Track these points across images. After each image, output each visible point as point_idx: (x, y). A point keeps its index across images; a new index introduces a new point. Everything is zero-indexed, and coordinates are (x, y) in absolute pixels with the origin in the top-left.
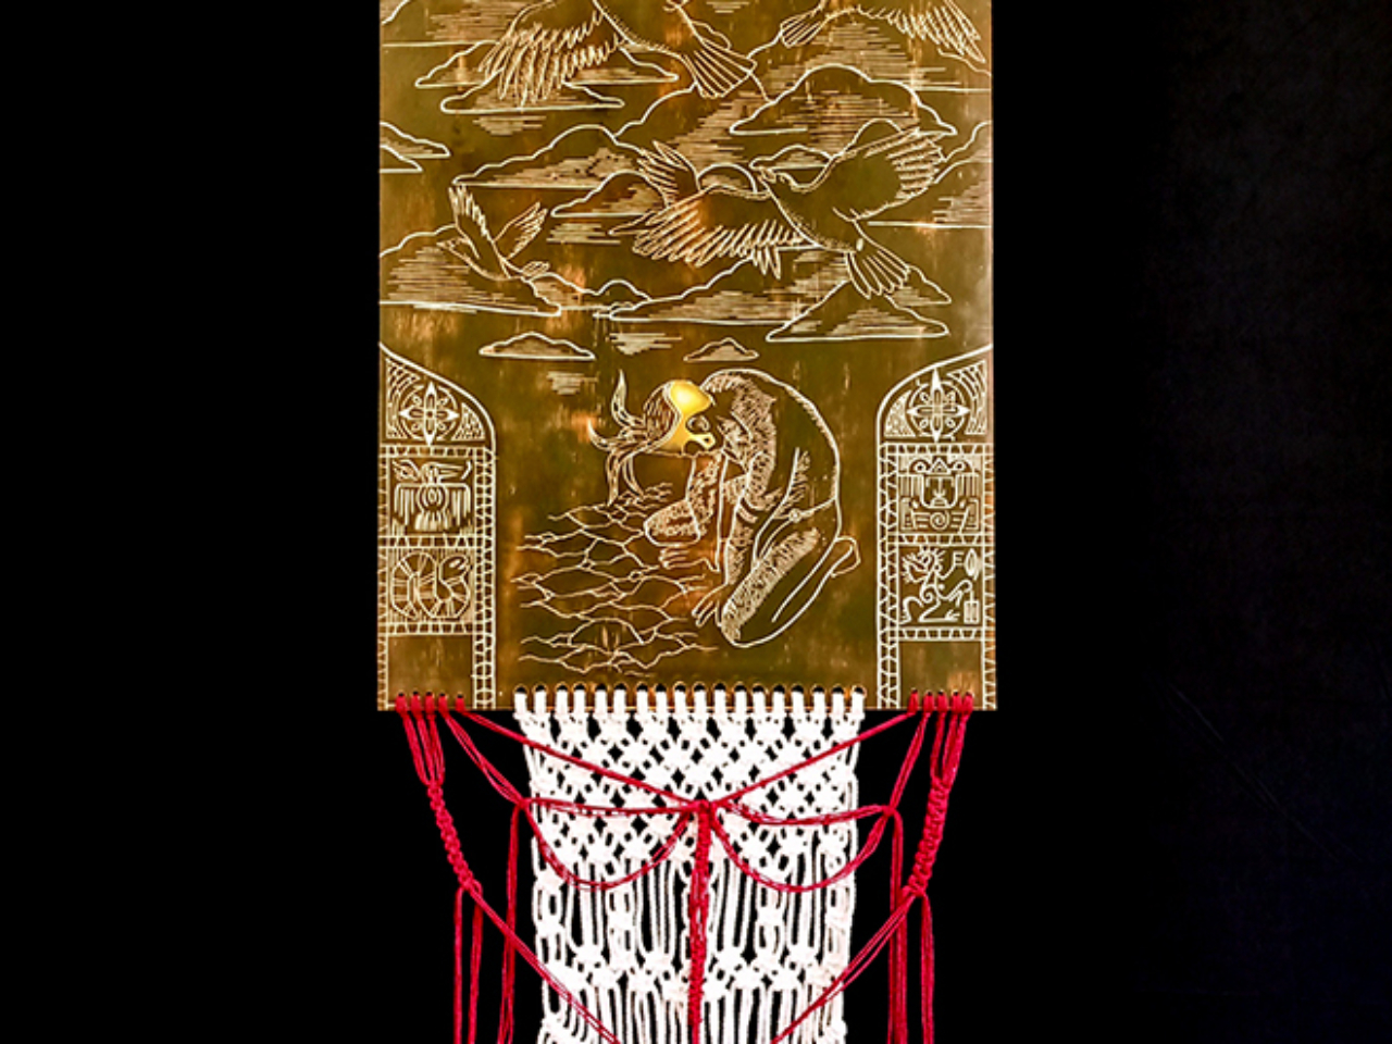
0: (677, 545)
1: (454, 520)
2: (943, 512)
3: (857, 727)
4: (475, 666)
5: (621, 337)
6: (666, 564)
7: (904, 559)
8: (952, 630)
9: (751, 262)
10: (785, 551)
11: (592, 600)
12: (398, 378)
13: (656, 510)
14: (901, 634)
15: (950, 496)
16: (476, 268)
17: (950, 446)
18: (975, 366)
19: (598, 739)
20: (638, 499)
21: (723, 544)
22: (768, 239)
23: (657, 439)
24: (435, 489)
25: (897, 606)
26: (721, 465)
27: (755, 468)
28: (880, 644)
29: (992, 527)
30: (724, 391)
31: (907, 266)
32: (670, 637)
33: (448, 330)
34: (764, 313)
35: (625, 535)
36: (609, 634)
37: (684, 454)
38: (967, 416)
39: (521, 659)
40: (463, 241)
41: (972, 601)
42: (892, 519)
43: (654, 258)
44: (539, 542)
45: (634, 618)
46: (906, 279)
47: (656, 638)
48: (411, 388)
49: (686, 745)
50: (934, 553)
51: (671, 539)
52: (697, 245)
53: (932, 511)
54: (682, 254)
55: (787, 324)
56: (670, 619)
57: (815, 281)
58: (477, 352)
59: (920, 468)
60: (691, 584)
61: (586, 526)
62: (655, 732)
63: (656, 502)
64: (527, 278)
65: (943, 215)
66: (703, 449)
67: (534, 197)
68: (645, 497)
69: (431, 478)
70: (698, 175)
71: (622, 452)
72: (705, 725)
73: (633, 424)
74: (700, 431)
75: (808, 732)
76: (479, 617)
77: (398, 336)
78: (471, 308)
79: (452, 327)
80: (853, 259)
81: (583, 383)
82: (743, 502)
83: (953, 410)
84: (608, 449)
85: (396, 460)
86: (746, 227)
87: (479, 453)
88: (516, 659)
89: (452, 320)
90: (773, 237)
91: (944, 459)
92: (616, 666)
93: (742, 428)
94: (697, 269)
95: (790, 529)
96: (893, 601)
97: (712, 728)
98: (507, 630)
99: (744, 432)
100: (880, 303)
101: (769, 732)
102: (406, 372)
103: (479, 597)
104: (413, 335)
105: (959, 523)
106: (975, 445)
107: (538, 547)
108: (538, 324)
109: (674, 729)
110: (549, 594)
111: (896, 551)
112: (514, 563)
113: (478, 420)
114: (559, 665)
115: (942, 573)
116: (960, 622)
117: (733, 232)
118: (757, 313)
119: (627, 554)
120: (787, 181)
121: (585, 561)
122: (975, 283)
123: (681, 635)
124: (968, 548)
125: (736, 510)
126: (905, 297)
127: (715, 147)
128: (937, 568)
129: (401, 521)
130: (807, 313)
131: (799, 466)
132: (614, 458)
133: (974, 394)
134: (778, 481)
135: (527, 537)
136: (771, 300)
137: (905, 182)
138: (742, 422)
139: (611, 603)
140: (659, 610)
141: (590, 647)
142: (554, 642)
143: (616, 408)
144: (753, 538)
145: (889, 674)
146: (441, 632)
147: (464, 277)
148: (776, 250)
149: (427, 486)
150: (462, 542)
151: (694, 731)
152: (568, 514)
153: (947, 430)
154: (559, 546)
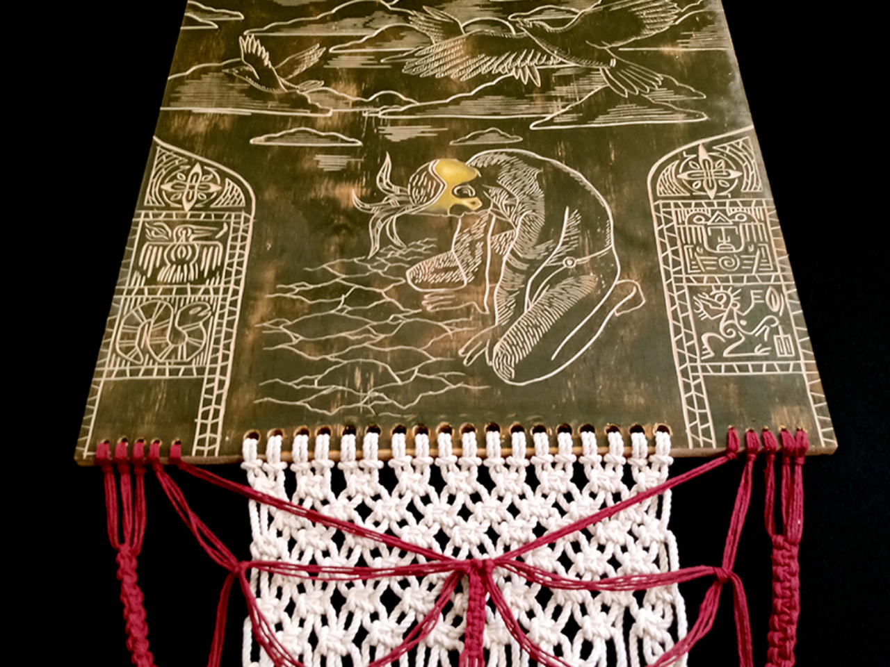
0: (442, 290)
1: (201, 273)
2: (731, 255)
4: (201, 410)
5: (388, 129)
6: (429, 308)
7: (695, 298)
8: (765, 363)
10: (561, 294)
11: (345, 342)
12: (165, 160)
13: (421, 260)
14: (704, 369)
15: (736, 241)
16: (256, 85)
17: (728, 201)
18: (740, 141)
19: (343, 495)
20: (401, 252)
21: (492, 289)
22: (528, 61)
23: (422, 203)
24: (186, 247)
25: (695, 341)
26: (489, 222)
27: (524, 224)
28: (680, 380)
29: (788, 267)
30: (489, 165)
31: (659, 75)
32: (432, 377)
33: (222, 127)
34: (526, 109)
35: (384, 282)
36: (363, 375)
37: (449, 215)
38: (741, 178)
39: (257, 402)
40: (247, 68)
41: (782, 335)
42: (676, 263)
43: (421, 76)
44: (291, 290)
45: (392, 358)
46: (660, 83)
47: (417, 377)
48: (177, 168)
49: (451, 499)
50: (729, 292)
51: (434, 286)
52: (461, 68)
53: (719, 256)
54: (449, 73)
55: (549, 117)
56: (434, 359)
57: (573, 87)
58: (249, 141)
59: (700, 220)
60: (457, 325)
61: (344, 276)
62: (413, 483)
63: (420, 254)
64: (302, 91)
65: (687, 43)
66: (469, 210)
67: (315, 41)
68: (409, 250)
69: (183, 237)
70: (461, 26)
71: (385, 215)
72: (475, 473)
73: (399, 193)
74: (466, 196)
75: (605, 480)
76: (214, 361)
77: (172, 131)
78: (246, 112)
79: (226, 126)
80: (607, 72)
81: (349, 163)
82: (513, 252)
83: (724, 174)
84: (371, 212)
85: (148, 223)
86: (507, 54)
87: (238, 217)
88: (251, 401)
89: (227, 119)
90: (531, 60)
91: (724, 212)
92: (369, 406)
93: (508, 193)
94: (461, 82)
95: (565, 274)
96: (689, 338)
97: (484, 477)
98: (245, 371)
99: (511, 196)
100: (640, 101)
101: (556, 480)
102: (175, 156)
103: (217, 341)
104: (187, 130)
105: (752, 265)
106: (754, 201)
107: (288, 295)
108: (309, 122)
109: (437, 480)
110: (296, 338)
111: (686, 290)
112: (262, 308)
113: (239, 190)
114: (302, 408)
115: (742, 310)
116: (772, 356)
117: (495, 58)
118: (521, 110)
119: (388, 299)
120: (541, 26)
121: (339, 307)
122: (726, 84)
123: (446, 374)
124: (767, 287)
125: (505, 259)
126: (662, 94)
127: (478, 8)
128: (735, 305)
129: (144, 273)
130: (567, 109)
131: (569, 222)
132: (376, 219)
133: (744, 162)
135: (279, 286)
136: (533, 101)
137: (649, 24)
138: (508, 189)
139: (366, 344)
140: (419, 350)
141: (340, 388)
142: (297, 384)
144: (525, 282)
145: (697, 411)
146: (167, 376)
147: (242, 91)
148: (536, 68)
149: (179, 243)
150: (206, 292)
151: (462, 482)
152: (324, 266)
153: (720, 189)
154: (313, 294)
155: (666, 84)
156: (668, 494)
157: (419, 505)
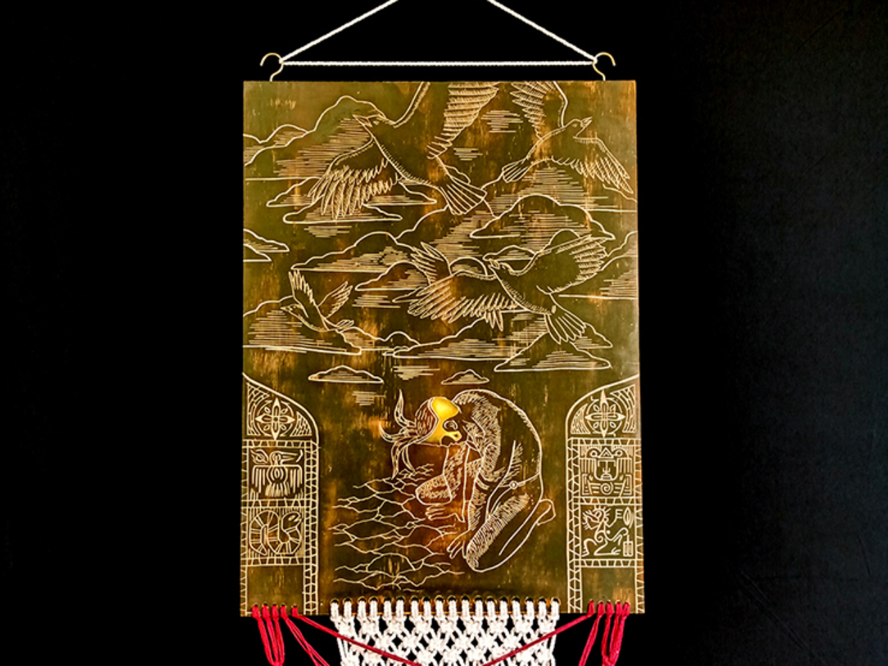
0: (437, 505)
1: (291, 489)
2: (609, 483)
3: (555, 624)
4: (305, 586)
5: (400, 369)
6: (430, 517)
7: (584, 514)
8: (615, 560)
9: (484, 320)
10: (507, 508)
11: (382, 541)
12: (255, 396)
13: (423, 481)
14: (583, 564)
15: (613, 472)
16: (306, 324)
17: (613, 440)
18: (628, 388)
19: (385, 632)
20: (411, 474)
21: (467, 503)
22: (495, 305)
23: (424, 435)
24: (279, 468)
25: (580, 545)
26: (466, 451)
27: (487, 454)
28: (569, 570)
29: (640, 493)
30: (467, 403)
31: (584, 323)
32: (432, 566)
33: (288, 365)
34: (493, 353)
35: (403, 498)
36: (393, 564)
37: (441, 445)
38: (624, 420)
39: (335, 581)
40: (298, 306)
41: (628, 542)
42: (576, 488)
43: (421, 317)
44: (347, 503)
45: (409, 553)
46: (584, 332)
47: (424, 566)
48: (263, 402)
49: (443, 636)
50: (603, 510)
51: (433, 501)
52: (449, 309)
53: (602, 483)
54: (439, 316)
55: (508, 360)
56: (433, 554)
57: (525, 333)
58: (307, 378)
59: (594, 454)
60: (447, 530)
61: (378, 492)
62: (423, 628)
63: (423, 476)
64: (340, 330)
65: (607, 291)
66: (454, 442)
67: (344, 278)
68: (416, 473)
69: (276, 462)
70: (449, 265)
71: (401, 444)
72: (456, 623)
73: (408, 426)
74: (452, 430)
75: (523, 627)
76: (307, 553)
77: (255, 368)
78: (303, 350)
79: (290, 363)
80: (549, 318)
81: (376, 398)
82: (480, 476)
83: (614, 416)
84: (392, 442)
85: (253, 449)
86: (481, 297)
87: (308, 444)
88: (332, 581)
89: (291, 357)
90: (498, 304)
91: (609, 448)
92: (397, 585)
93: (479, 428)
94: (449, 324)
95: (509, 495)
96: (577, 542)
97: (461, 625)
98: (326, 561)
99: (480, 430)
100: (568, 348)
101: (497, 628)
102: (260, 391)
103: (308, 540)
104: (265, 367)
105: (619, 490)
106: (629, 439)
107: (346, 506)
108: (346, 360)
109: (435, 626)
110: (353, 538)
111: (579, 508)
112: (331, 517)
113: (307, 422)
114: (360, 585)
115: (609, 523)
116: (621, 556)
117: (472, 301)
118: (489, 353)
119: (405, 510)
120: (507, 268)
121: (377, 515)
122: (628, 335)
123: (440, 564)
124: (626, 507)
125: (475, 481)
126: (583, 344)
127: (461, 246)
128: (605, 520)
129: (257, 490)
130: (519, 354)
131: (515, 453)
132: (396, 447)
133: (628, 407)
134: (502, 462)
135: (340, 500)
136: (497, 345)
137: (582, 269)
138: (478, 424)
139: (393, 543)
140: (425, 547)
141: (380, 572)
142: (357, 570)
143: (397, 415)
144: (486, 499)
145: (575, 590)
146: (282, 564)
147: (298, 330)
148: (500, 312)
149: (274, 466)
150: (296, 504)
151: (448, 628)
152: (366, 484)
153: (611, 429)
154: (360, 506)
155: (588, 333)
156: (554, 638)
157: (427, 639)
